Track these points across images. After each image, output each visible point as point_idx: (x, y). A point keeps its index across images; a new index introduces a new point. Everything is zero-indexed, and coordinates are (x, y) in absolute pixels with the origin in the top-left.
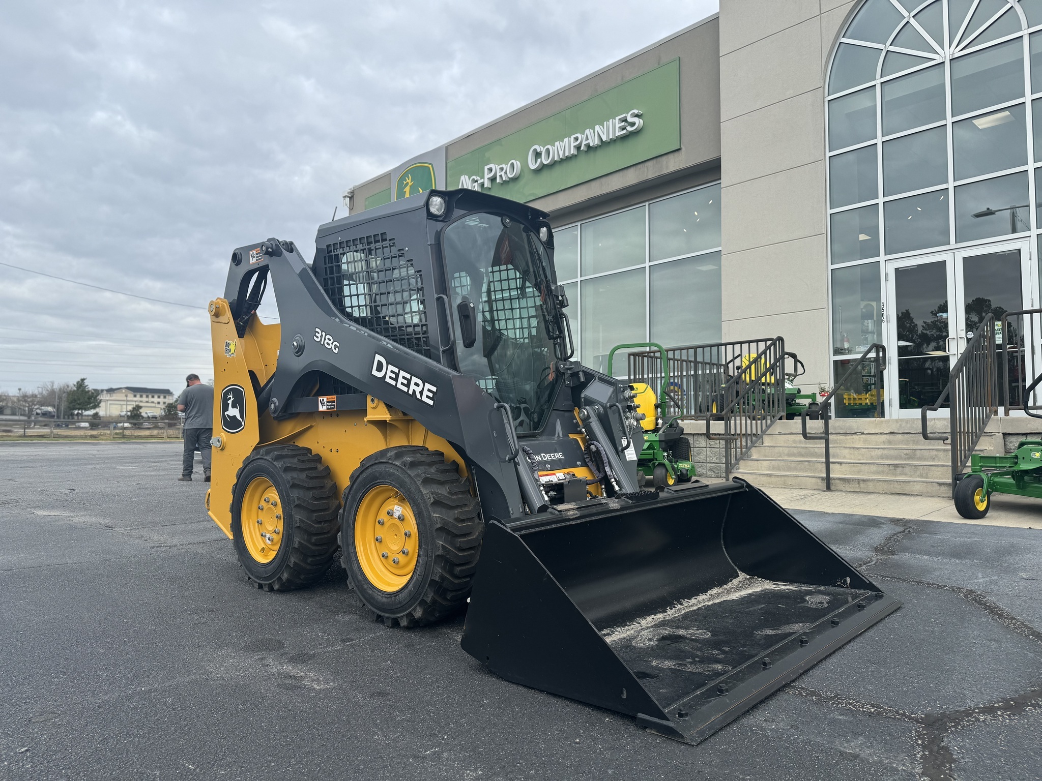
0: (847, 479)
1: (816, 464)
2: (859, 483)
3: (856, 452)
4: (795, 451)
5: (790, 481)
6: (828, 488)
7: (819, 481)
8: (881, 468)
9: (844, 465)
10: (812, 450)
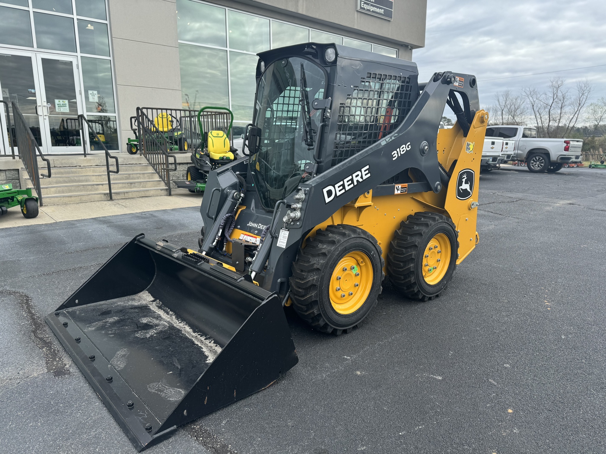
0: (118, 193)
1: (88, 186)
2: (124, 194)
3: (100, 178)
4: (61, 180)
5: (84, 198)
6: (111, 199)
7: (103, 196)
8: (124, 185)
9: (104, 185)
10: (72, 178)
